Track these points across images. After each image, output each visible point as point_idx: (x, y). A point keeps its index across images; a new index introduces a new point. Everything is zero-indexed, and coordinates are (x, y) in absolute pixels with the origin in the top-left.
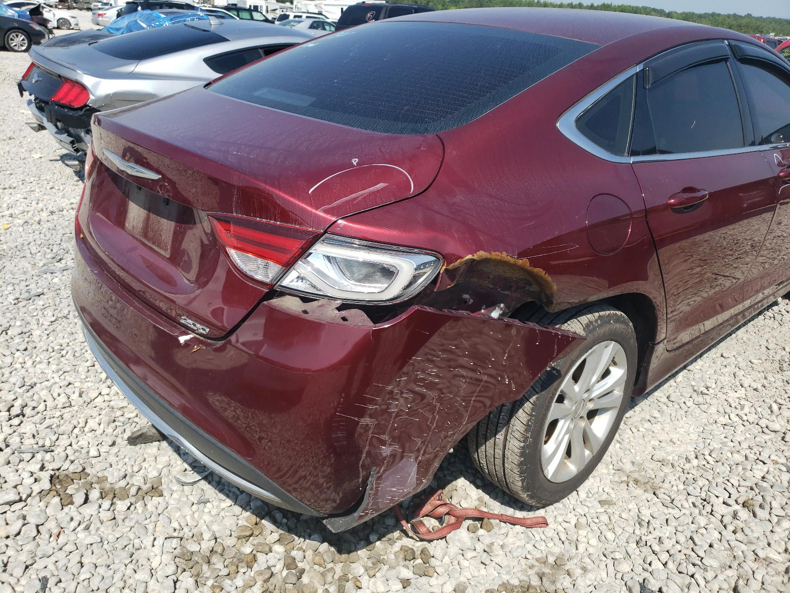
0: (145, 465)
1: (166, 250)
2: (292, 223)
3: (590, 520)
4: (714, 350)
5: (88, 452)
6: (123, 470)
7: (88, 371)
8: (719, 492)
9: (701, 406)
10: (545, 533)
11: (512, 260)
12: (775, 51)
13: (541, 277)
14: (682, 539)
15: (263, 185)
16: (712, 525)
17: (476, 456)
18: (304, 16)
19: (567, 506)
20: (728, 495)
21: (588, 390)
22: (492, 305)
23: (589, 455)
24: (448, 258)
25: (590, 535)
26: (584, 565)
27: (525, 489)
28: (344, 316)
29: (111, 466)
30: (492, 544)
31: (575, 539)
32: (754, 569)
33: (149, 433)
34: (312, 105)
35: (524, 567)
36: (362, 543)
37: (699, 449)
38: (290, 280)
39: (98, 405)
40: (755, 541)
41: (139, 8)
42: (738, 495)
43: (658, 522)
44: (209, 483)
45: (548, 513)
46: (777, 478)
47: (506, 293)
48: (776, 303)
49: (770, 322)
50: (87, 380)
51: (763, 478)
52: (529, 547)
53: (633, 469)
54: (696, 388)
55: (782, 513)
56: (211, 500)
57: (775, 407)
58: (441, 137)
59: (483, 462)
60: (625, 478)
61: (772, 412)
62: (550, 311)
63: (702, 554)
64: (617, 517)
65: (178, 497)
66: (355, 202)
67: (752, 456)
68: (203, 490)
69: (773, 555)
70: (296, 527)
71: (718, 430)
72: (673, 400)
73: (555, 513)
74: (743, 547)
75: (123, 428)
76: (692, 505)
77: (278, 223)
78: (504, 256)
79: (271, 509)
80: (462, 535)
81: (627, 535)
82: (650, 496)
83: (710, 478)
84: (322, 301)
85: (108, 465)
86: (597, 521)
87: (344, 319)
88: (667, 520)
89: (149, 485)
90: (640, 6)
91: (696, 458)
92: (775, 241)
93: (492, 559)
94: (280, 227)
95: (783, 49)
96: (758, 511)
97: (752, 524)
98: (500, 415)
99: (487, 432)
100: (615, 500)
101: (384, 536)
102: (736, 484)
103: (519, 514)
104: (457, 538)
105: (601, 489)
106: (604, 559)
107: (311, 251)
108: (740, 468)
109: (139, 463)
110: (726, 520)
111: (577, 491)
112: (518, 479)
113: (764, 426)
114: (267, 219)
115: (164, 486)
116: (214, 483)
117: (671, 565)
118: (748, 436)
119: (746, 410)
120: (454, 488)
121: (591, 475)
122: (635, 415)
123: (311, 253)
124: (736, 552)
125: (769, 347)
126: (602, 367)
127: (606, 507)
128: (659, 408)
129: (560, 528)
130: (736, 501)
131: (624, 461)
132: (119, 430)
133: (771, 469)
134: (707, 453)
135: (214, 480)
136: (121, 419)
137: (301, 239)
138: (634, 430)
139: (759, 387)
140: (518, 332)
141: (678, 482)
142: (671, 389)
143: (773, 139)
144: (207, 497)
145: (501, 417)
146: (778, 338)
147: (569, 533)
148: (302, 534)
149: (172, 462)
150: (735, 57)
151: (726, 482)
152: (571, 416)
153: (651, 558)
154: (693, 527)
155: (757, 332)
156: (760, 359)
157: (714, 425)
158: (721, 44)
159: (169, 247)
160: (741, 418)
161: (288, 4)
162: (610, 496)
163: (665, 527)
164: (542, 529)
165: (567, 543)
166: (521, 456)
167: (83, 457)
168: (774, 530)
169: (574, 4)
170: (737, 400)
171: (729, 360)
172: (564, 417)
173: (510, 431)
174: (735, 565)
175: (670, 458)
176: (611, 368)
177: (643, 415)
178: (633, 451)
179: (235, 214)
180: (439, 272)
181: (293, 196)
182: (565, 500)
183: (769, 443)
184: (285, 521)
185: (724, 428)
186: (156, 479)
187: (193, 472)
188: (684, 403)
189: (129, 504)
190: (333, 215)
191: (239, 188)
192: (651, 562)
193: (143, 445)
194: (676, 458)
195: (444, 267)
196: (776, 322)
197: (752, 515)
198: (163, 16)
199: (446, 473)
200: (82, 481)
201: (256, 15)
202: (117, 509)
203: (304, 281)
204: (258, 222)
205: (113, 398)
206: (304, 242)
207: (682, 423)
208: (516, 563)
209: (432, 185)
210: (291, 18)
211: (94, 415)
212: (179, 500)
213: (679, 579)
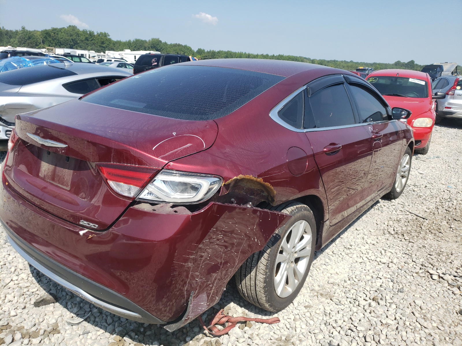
0: (46, 317)
1: (67, 186)
2: (144, 165)
3: (301, 316)
4: (352, 227)
5: (9, 314)
6: (33, 321)
7: (2, 268)
8: (361, 294)
9: (349, 255)
10: (279, 326)
11: (255, 179)
12: (365, 80)
13: (268, 187)
14: (346, 319)
15: (129, 147)
16: (359, 311)
17: (240, 287)
18: (113, 60)
19: (289, 311)
20: (366, 295)
21: (294, 247)
22: (246, 203)
23: (297, 283)
24: (225, 179)
25: (302, 323)
26: (300, 338)
27: (268, 301)
28: (175, 210)
29: (25, 320)
30: (253, 333)
31: (294, 326)
32: (382, 329)
33: (48, 299)
34: (145, 107)
35: (270, 343)
36: (182, 342)
37: (350, 275)
38: (144, 195)
39: (11, 286)
40: (380, 316)
41: (9, 55)
42: (370, 295)
43: (334, 312)
44: (88, 322)
45: (280, 315)
46: (387, 285)
47: (252, 197)
48: (378, 202)
49: (377, 211)
50: (2, 273)
51: (381, 286)
52: (272, 333)
53: (319, 289)
54: (345, 246)
55: (391, 301)
56: (91, 331)
57: (383, 252)
58: (216, 121)
59: (245, 290)
60: (316, 294)
61: (382, 254)
62: (273, 205)
63: (356, 325)
64: (314, 313)
65: (70, 332)
66: (177, 153)
67: (375, 276)
68: (85, 327)
69: (389, 321)
70: (143, 340)
71: (358, 266)
72: (335, 253)
73: (283, 315)
74: (375, 319)
75: (30, 298)
76: (349, 303)
77: (137, 166)
78: (251, 177)
79: (128, 332)
80: (236, 330)
81: (320, 321)
82: (329, 301)
83: (357, 289)
84: (162, 204)
85: (23, 320)
86: (304, 316)
87: (176, 212)
88: (338, 312)
89: (51, 328)
90: (298, 56)
91: (349, 280)
92: (375, 171)
93: (253, 341)
94: (138, 167)
95: (370, 78)
96: (380, 301)
97: (378, 308)
98: (252, 262)
99: (246, 272)
100: (312, 305)
101: (194, 337)
102: (369, 290)
103: (265, 318)
104: (234, 332)
105: (305, 301)
106: (310, 334)
107: (155, 179)
108: (370, 282)
109: (43, 316)
110: (366, 308)
111: (292, 303)
112: (264, 296)
113: (379, 261)
114: (130, 164)
115: (60, 328)
116: (91, 322)
117: (342, 332)
118: (372, 267)
119: (370, 255)
120: (229, 308)
121: (299, 294)
122: (317, 262)
123: (155, 180)
124: (372, 322)
125: (378, 223)
126: (300, 234)
127: (308, 309)
128: (329, 258)
129: (286, 322)
130: (370, 298)
131: (314, 285)
132: (27, 299)
133: (384, 281)
134: (354, 277)
135: (91, 320)
136: (28, 293)
137: (150, 173)
138: (318, 270)
139: (375, 243)
140: (260, 214)
141: (341, 293)
142: (334, 248)
143: (368, 120)
144: (88, 330)
145: (253, 263)
146: (381, 219)
147: (291, 324)
148: (147, 343)
149: (64, 314)
150: (347, 82)
151: (364, 290)
152: (287, 261)
153: (332, 330)
154: (351, 313)
155: (371, 217)
156: (374, 229)
157: (356, 263)
158: (340, 76)
159: (69, 184)
160: (368, 259)
161: (102, 53)
162: (309, 303)
163: (337, 315)
164: (277, 324)
165: (290, 329)
166: (264, 283)
167: (7, 317)
168: (388, 310)
169: (264, 55)
170: (365, 250)
171: (360, 231)
172: (284, 261)
173: (258, 270)
174: (372, 328)
175: (337, 281)
176: (304, 235)
177: (321, 262)
178: (318, 280)
179: (112, 163)
180: (221, 186)
181: (145, 152)
182: (287, 308)
183: (382, 269)
184: (137, 336)
185: (361, 264)
186: (54, 324)
187: (77, 317)
188: (341, 254)
189: (40, 340)
190: (166, 160)
191: (115, 149)
192: (333, 332)
193: (44, 306)
194: (340, 281)
195: (223, 183)
196: (380, 212)
197: (377, 304)
198: (28, 60)
199: (223, 301)
200: (8, 330)
201: (83, 60)
202: (33, 343)
203: (151, 195)
204: (126, 166)
205: (20, 282)
206: (151, 174)
207: (341, 264)
208: (266, 342)
209: (214, 144)
210: (105, 61)
211: (10, 292)
212: (71, 334)
213: (346, 338)
